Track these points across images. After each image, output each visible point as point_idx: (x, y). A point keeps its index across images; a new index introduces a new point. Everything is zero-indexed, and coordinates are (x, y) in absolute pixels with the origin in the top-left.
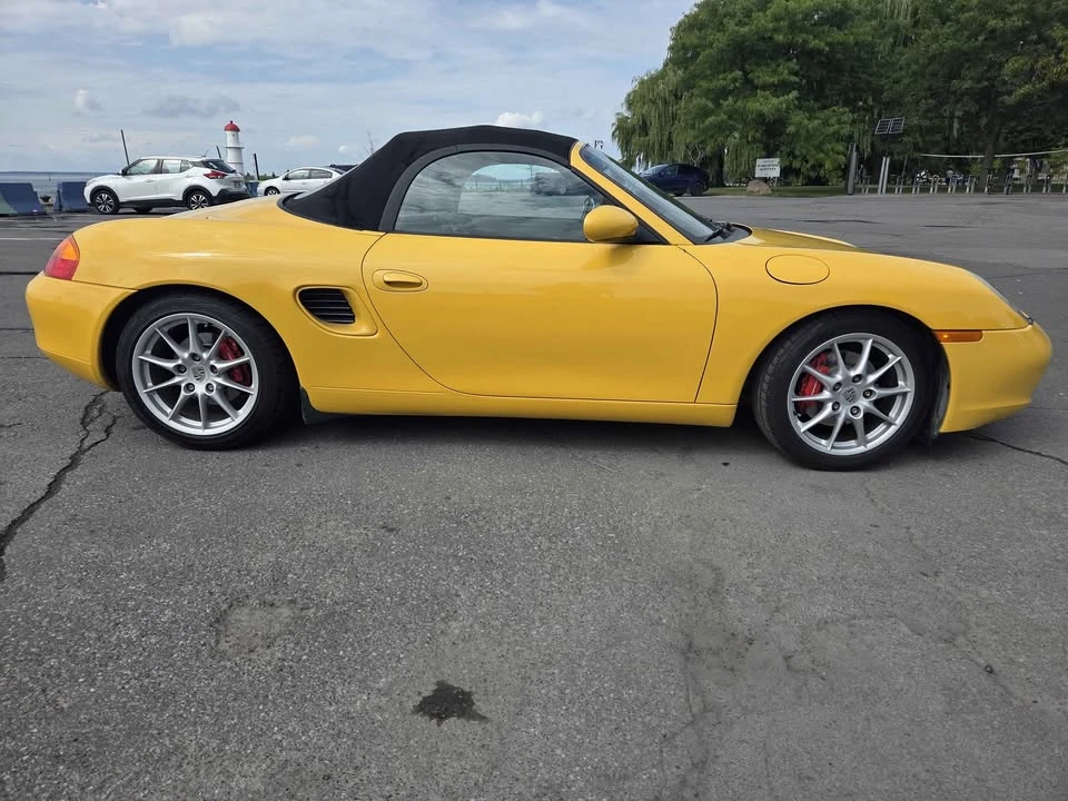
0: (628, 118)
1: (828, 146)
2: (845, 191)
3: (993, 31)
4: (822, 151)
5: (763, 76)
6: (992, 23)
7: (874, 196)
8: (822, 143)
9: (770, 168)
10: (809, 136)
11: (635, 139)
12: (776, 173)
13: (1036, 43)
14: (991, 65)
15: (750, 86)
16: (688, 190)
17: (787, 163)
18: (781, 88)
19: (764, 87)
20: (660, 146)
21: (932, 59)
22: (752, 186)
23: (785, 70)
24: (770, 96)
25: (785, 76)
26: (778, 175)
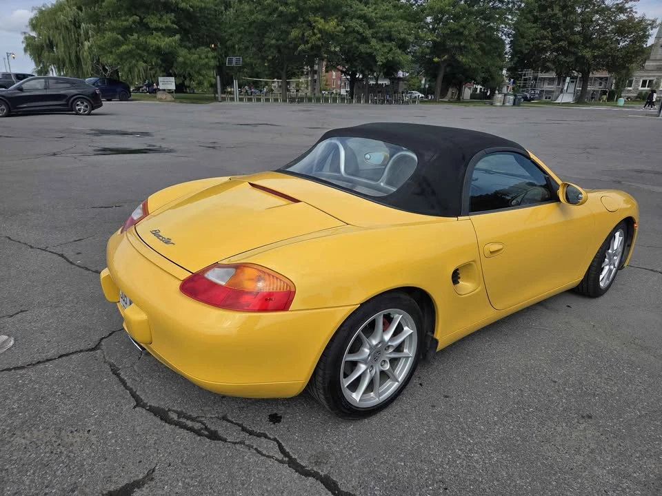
0: (34, 38)
1: (204, 72)
2: (215, 99)
3: (282, 12)
4: (201, 75)
5: (153, 21)
6: (281, 8)
7: (233, 103)
8: (200, 69)
9: (168, 83)
10: (192, 65)
11: (46, 54)
12: (173, 87)
13: (303, 23)
14: (283, 32)
15: (145, 28)
16: (118, 96)
17: (181, 81)
18: (168, 32)
19: (157, 29)
20: (70, 60)
21: (250, 24)
22: (159, 95)
23: (168, 19)
24: (162, 36)
25: (169, 23)
26: (174, 88)
